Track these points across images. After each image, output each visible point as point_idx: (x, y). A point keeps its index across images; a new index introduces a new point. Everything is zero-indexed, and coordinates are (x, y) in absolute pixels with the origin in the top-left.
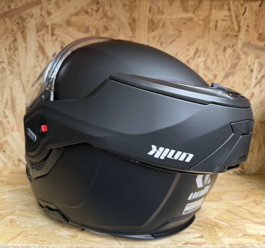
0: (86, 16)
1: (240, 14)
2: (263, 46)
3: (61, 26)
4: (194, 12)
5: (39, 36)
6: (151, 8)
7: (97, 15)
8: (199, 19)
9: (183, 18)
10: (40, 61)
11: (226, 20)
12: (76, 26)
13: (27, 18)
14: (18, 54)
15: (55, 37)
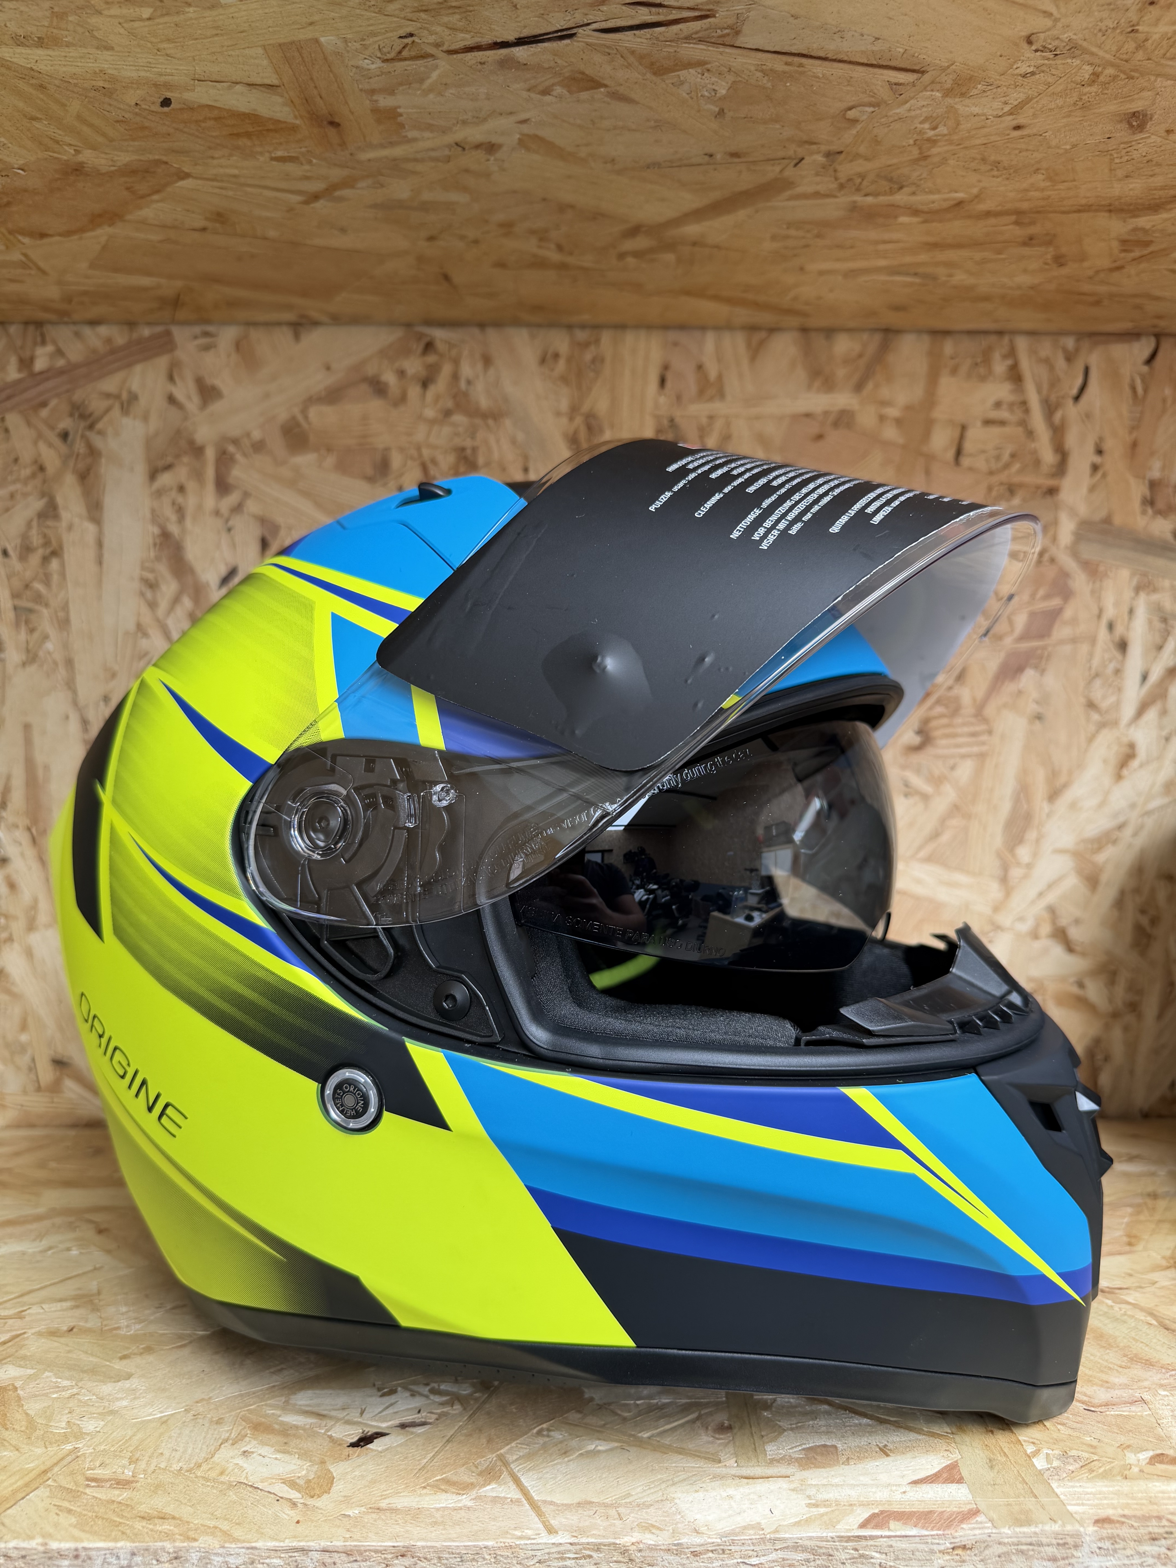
0: (376, 405)
1: (1063, 397)
2: (1169, 537)
3: (259, 447)
4: (859, 387)
5: (159, 494)
6: (666, 367)
7: (423, 396)
8: (882, 418)
9: (808, 415)
10: (163, 605)
11: (1002, 423)
12: (329, 450)
13: (108, 410)
14: (63, 574)
15: (233, 499)
